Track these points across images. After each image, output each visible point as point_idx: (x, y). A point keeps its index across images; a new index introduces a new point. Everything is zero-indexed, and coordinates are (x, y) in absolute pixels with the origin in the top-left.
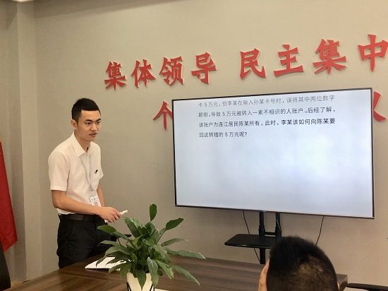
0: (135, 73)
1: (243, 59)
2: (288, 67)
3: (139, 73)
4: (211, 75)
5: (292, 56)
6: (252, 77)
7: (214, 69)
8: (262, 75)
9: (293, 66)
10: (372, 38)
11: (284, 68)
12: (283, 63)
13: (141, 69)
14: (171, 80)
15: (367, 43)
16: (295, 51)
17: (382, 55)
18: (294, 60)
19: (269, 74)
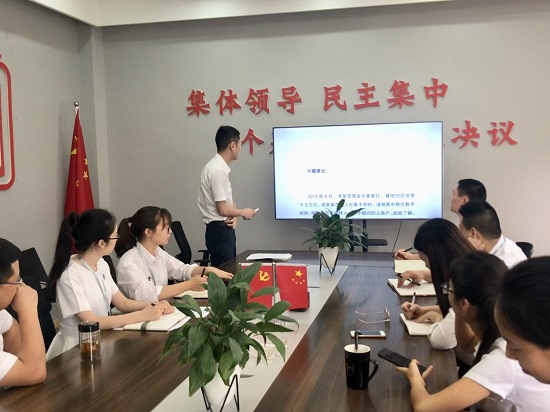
0: (220, 102)
1: (327, 94)
2: (367, 101)
3: (224, 102)
4: (297, 106)
5: (370, 93)
6: (335, 109)
7: (299, 101)
8: (343, 107)
9: (371, 101)
10: (435, 81)
11: (363, 102)
12: (362, 98)
13: (227, 98)
14: (257, 110)
15: (430, 84)
16: (373, 88)
17: (442, 95)
18: (372, 96)
19: (350, 107)
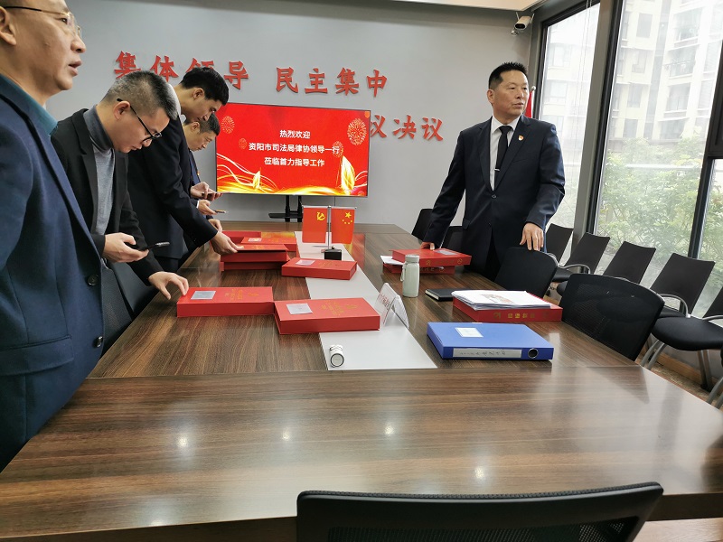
1: (279, 75)
2: (317, 87)
3: (159, 68)
4: (243, 82)
5: (320, 79)
6: (286, 91)
7: (246, 77)
8: (295, 90)
9: (320, 87)
10: (377, 72)
11: (313, 87)
12: (313, 84)
13: (162, 65)
15: (373, 76)
16: (323, 76)
17: (382, 86)
18: (321, 83)
19: (301, 90)
